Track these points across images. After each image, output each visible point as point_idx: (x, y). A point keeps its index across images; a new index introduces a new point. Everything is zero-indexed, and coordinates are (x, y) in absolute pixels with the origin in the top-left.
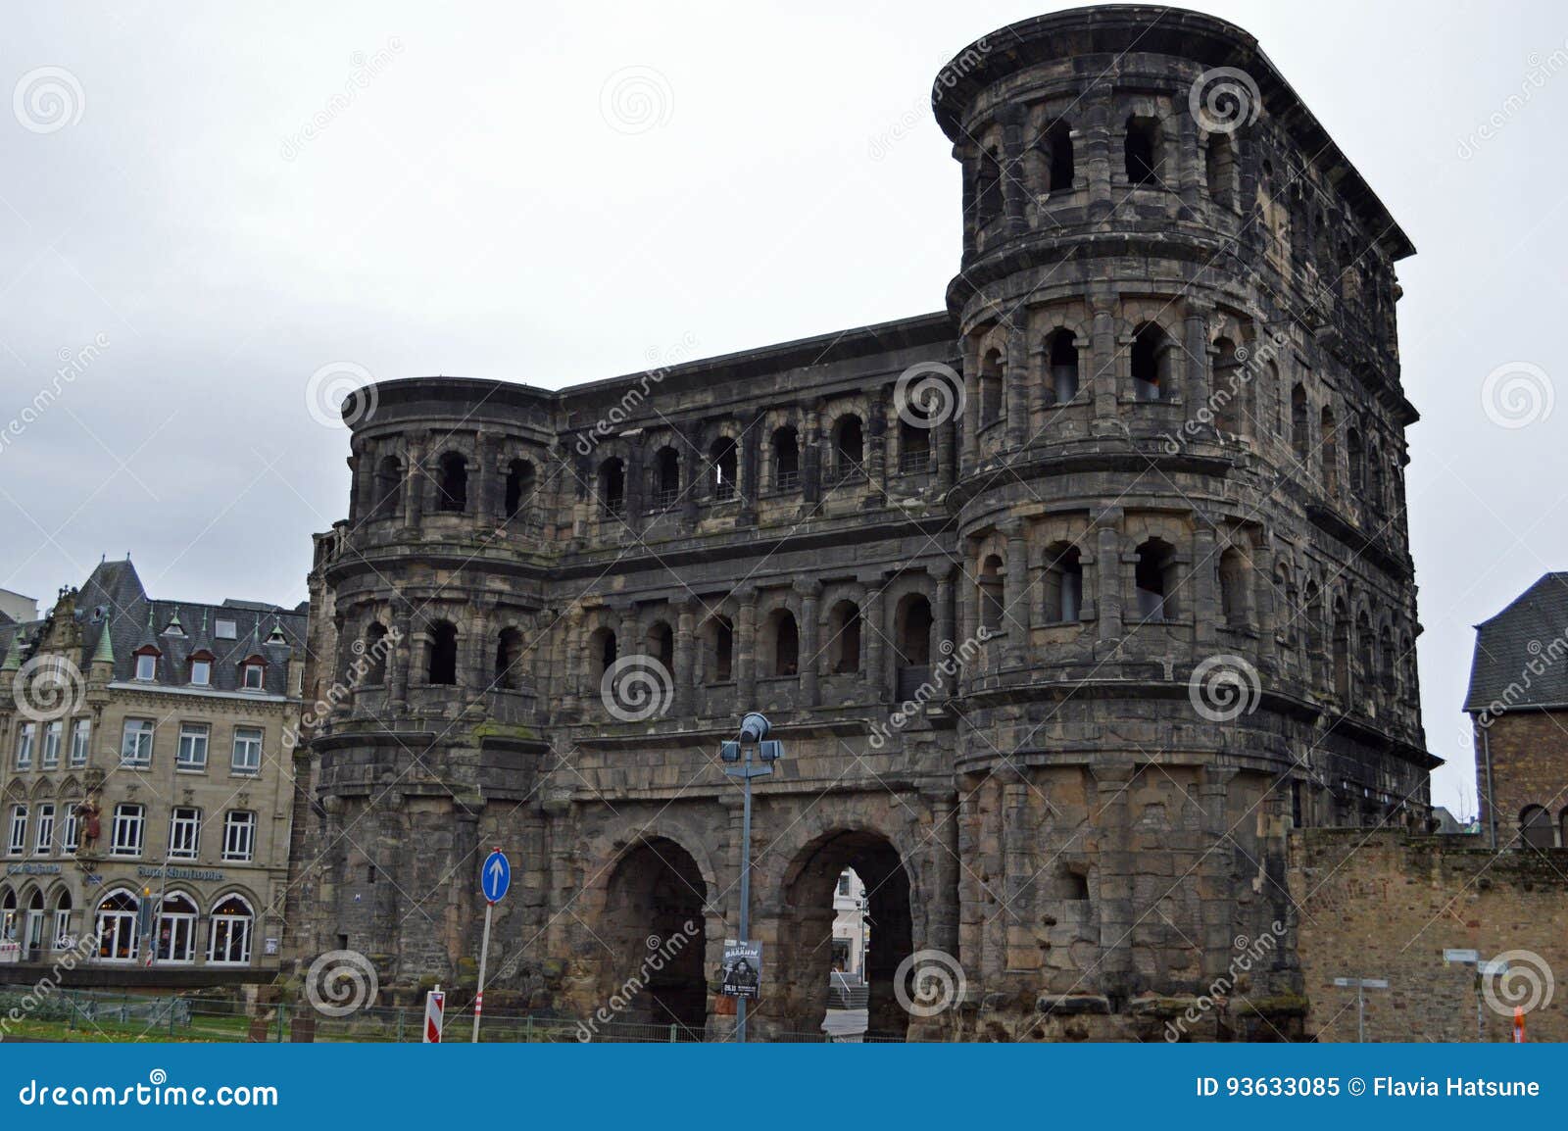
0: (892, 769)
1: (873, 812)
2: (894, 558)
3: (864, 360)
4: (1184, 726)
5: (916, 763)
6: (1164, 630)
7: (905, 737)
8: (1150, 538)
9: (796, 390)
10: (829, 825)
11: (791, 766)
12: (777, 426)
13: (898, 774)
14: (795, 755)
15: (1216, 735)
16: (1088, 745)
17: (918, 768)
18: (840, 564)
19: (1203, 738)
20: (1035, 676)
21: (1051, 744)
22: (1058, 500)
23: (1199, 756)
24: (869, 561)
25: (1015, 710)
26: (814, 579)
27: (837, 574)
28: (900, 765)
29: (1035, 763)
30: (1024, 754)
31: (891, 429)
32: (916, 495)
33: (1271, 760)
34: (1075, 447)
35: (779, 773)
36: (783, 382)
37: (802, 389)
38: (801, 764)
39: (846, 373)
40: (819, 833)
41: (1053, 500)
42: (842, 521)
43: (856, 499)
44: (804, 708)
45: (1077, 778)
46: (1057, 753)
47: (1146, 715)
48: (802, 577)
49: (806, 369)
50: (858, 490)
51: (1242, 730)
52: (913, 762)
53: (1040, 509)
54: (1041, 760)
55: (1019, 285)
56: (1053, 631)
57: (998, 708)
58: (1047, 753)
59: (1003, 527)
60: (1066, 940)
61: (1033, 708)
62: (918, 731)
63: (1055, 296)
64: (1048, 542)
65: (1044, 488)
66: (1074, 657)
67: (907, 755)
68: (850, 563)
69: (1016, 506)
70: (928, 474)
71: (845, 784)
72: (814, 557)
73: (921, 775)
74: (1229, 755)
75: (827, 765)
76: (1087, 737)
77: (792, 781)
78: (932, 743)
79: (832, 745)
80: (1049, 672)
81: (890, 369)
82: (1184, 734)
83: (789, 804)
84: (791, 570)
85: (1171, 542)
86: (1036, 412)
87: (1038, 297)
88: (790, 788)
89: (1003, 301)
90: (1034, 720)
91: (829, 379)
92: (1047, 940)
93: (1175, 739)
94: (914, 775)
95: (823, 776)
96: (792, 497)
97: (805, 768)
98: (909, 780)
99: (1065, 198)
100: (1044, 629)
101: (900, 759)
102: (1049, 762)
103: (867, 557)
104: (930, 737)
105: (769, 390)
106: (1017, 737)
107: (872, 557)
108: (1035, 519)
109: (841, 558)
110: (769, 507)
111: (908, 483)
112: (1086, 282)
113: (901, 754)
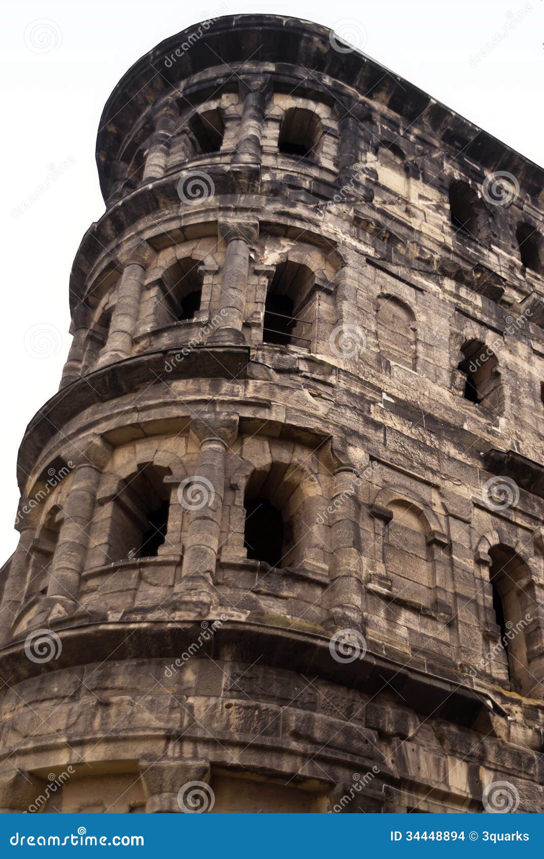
4: (114, 699)
6: (134, 574)
8: (140, 466)
15: (172, 708)
19: (147, 715)
23: (130, 745)
33: (304, 756)
47: (62, 693)
51: (233, 701)
74: (195, 741)
82: (113, 711)
85: (166, 466)
93: (97, 722)
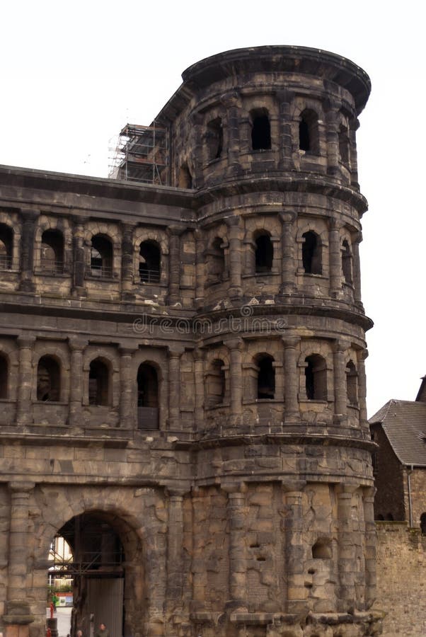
0: (143, 472)
1: (122, 499)
2: (146, 337)
3: (123, 203)
5: (160, 470)
7: (154, 453)
9: (71, 208)
10: (90, 506)
11: (67, 466)
12: (48, 227)
13: (147, 476)
14: (70, 458)
16: (339, 472)
17: (161, 473)
18: (107, 334)
20: (309, 430)
21: (320, 470)
22: (323, 331)
24: (126, 335)
25: (299, 448)
26: (86, 340)
27: (102, 340)
28: (149, 470)
29: (311, 480)
30: (305, 474)
31: (135, 251)
32: (153, 298)
34: (329, 303)
35: (57, 469)
36: (57, 198)
37: (76, 208)
38: (75, 464)
39: (108, 207)
40: (82, 511)
41: (320, 330)
42: (106, 305)
43: (112, 292)
44: (78, 426)
45: (326, 490)
46: (326, 475)
48: (75, 336)
49: (78, 195)
50: (111, 286)
52: (158, 469)
53: (312, 334)
54: (316, 479)
55: (295, 200)
56: (314, 404)
57: (286, 446)
58: (320, 475)
59: (288, 339)
60: (323, 582)
61: (310, 449)
62: (163, 450)
63: (318, 213)
64: (309, 353)
65: (314, 322)
66: (324, 421)
67: (154, 466)
68: (113, 334)
69: (296, 328)
70: (161, 287)
71: (110, 480)
72: (86, 326)
73: (165, 478)
75: (95, 467)
76: (339, 467)
77: (68, 475)
78: (172, 458)
79: (100, 454)
80: (319, 428)
81: (140, 214)
83: (56, 491)
84: (68, 330)
86: (300, 276)
87: (307, 210)
88: (67, 480)
89: (283, 205)
90: (310, 455)
91: (96, 207)
92: (311, 582)
94: (158, 477)
95: (92, 473)
96: (60, 279)
97: (77, 467)
98: (157, 481)
99: (315, 157)
100: (307, 402)
101: (149, 466)
102: (320, 480)
103: (125, 332)
104: (170, 454)
105: (48, 201)
106: (298, 464)
107: (128, 333)
108: (304, 339)
109: (107, 330)
110: (41, 282)
111: (147, 290)
112: (333, 211)
113: (149, 463)
